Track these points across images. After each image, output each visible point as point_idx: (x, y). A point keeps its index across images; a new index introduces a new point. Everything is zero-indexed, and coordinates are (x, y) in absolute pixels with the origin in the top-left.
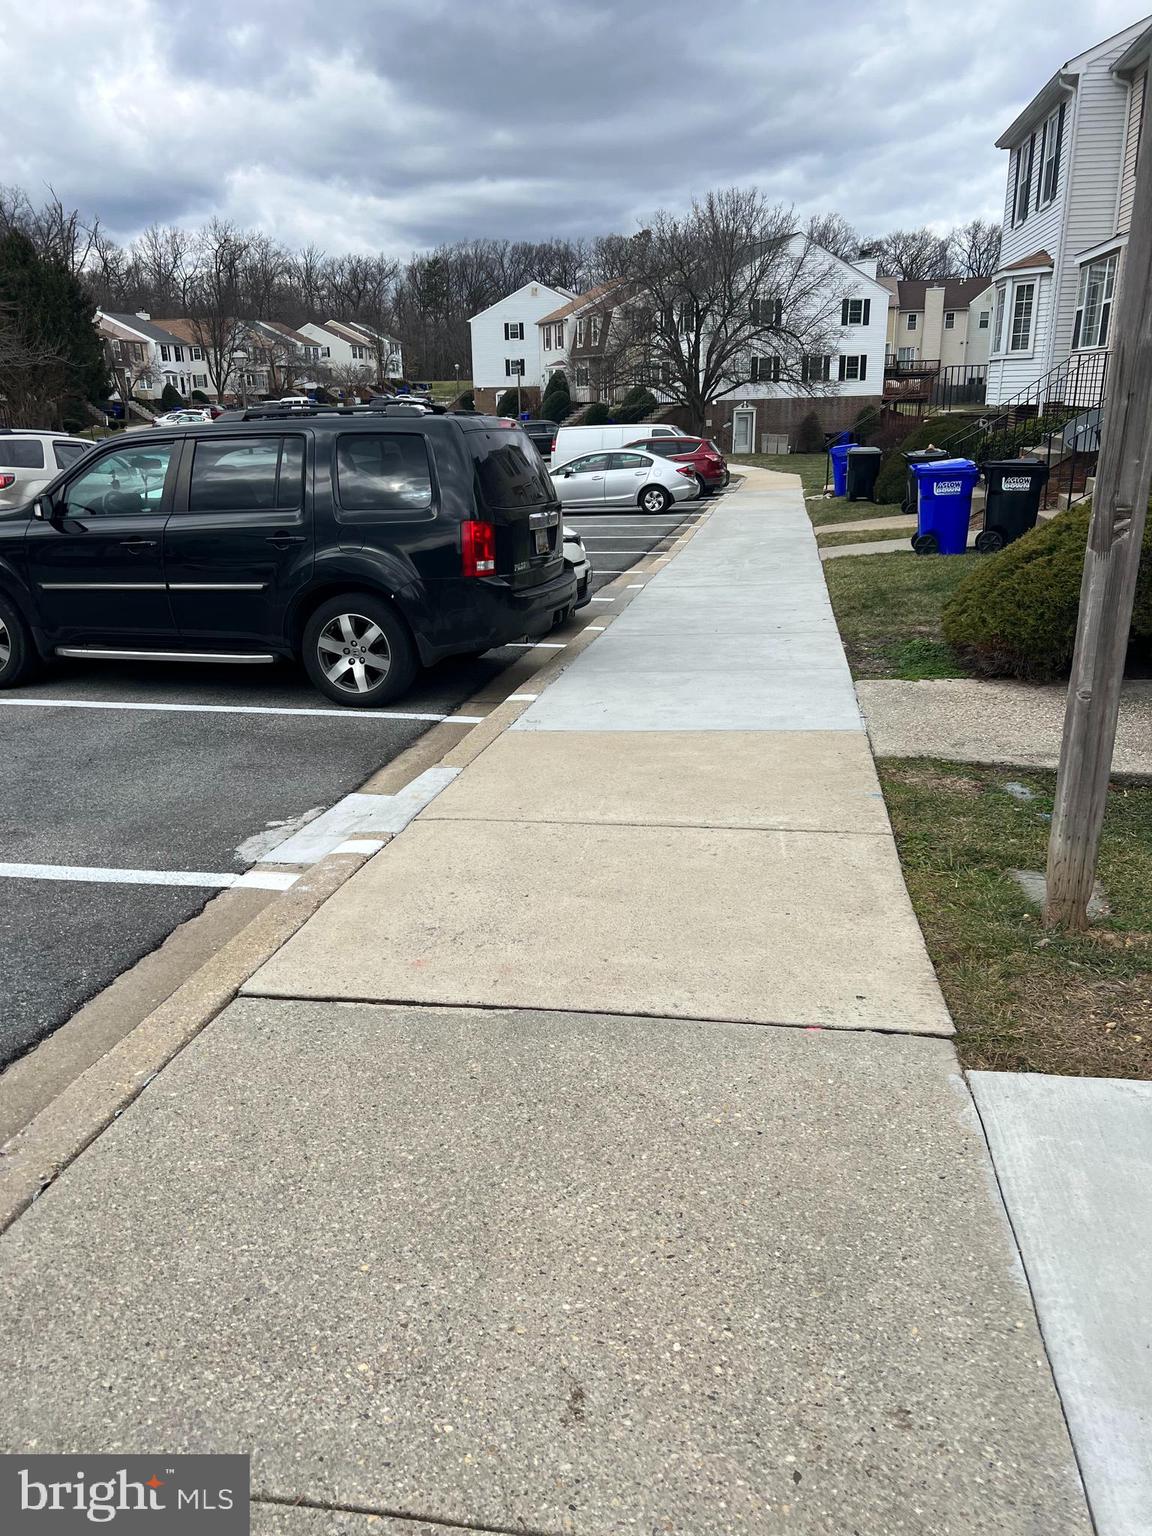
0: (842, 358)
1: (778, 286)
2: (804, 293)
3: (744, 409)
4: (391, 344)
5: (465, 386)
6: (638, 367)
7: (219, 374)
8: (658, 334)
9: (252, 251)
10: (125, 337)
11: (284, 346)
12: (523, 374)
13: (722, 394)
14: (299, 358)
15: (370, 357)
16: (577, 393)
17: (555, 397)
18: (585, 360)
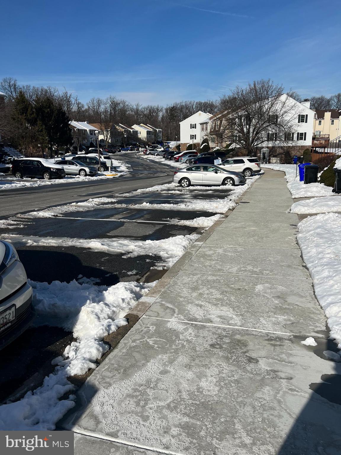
0: (298, 133)
1: (277, 110)
2: (286, 112)
3: (265, 149)
4: (159, 131)
5: (179, 143)
6: (230, 136)
7: (107, 139)
8: (237, 126)
9: (121, 105)
10: (80, 128)
11: (127, 131)
12: (195, 139)
13: (257, 145)
14: (131, 135)
15: (153, 135)
16: (211, 145)
17: (204, 146)
18: (214, 134)
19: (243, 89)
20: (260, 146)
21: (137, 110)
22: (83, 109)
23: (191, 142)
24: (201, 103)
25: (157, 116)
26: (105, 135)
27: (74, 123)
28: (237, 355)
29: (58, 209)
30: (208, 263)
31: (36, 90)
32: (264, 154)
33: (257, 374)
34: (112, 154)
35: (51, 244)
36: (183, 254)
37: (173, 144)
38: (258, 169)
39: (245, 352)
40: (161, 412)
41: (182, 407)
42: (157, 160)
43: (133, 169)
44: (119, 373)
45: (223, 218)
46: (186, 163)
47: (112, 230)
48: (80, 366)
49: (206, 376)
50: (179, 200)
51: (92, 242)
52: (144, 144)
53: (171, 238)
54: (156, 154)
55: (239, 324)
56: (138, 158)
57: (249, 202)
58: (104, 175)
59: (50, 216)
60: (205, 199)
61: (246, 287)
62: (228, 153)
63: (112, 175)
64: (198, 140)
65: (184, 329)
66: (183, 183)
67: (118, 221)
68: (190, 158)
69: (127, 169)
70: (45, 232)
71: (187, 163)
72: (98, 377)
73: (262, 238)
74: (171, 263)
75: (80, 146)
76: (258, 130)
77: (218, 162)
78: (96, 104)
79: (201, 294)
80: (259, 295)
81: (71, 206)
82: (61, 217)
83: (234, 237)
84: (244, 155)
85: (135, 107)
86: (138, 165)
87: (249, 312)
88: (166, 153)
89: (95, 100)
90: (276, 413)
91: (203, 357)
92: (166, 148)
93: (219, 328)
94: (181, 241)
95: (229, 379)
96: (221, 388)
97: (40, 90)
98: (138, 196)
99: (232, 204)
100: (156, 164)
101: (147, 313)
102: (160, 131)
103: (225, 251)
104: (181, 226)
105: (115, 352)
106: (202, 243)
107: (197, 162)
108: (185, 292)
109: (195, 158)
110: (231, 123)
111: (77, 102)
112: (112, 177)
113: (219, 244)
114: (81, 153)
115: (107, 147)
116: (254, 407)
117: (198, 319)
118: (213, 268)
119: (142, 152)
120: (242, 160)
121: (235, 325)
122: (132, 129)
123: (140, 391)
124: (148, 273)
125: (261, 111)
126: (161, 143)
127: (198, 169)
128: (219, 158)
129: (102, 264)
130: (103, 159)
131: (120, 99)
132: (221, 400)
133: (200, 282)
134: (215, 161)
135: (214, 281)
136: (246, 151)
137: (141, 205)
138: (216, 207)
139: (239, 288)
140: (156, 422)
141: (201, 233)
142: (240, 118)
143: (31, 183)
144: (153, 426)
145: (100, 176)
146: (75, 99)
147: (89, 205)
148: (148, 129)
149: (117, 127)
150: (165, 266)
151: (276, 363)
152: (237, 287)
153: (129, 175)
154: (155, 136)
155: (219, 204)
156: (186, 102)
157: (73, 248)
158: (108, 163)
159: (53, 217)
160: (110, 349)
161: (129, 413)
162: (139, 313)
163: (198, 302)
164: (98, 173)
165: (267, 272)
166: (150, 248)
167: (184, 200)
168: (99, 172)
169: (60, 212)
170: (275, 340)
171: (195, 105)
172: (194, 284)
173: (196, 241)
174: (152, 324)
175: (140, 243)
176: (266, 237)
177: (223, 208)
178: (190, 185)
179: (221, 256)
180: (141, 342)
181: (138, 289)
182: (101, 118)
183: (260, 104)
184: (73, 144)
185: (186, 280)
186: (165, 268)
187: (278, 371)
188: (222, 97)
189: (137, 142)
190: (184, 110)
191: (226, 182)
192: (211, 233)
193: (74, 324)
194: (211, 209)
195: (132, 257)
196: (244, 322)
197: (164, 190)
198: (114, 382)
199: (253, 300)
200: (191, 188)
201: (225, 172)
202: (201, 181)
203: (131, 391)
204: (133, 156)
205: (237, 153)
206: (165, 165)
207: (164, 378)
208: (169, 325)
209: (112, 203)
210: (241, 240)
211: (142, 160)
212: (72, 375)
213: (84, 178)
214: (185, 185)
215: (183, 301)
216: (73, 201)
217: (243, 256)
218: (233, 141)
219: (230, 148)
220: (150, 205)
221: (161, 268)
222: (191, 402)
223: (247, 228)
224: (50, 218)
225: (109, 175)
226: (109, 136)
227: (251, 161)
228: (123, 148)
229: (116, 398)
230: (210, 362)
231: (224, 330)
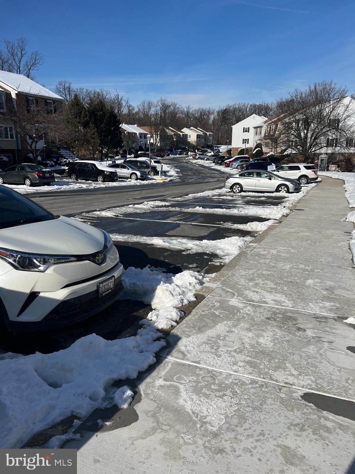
1: (339, 114)
2: (348, 116)
3: (323, 156)
4: (209, 134)
5: (230, 147)
6: (286, 141)
7: (156, 143)
8: (293, 130)
9: (171, 107)
10: (130, 131)
11: (176, 135)
12: (248, 143)
13: (315, 151)
14: (181, 138)
15: (203, 138)
16: (265, 149)
17: (257, 150)
18: (268, 139)
19: (302, 92)
20: (318, 152)
21: (188, 112)
22: (134, 112)
23: (243, 146)
24: (256, 105)
25: (208, 119)
26: (154, 139)
27: (124, 126)
28: (288, 325)
29: (117, 210)
30: (262, 261)
31: (88, 93)
32: (322, 160)
33: (304, 338)
34: (160, 158)
35: (119, 239)
36: (238, 253)
37: (223, 149)
38: (315, 177)
39: (295, 324)
40: (230, 354)
41: (246, 352)
42: (207, 165)
43: (182, 174)
44: (195, 330)
45: (277, 223)
46: (237, 168)
47: (170, 231)
48: (165, 322)
49: (263, 336)
50: (232, 205)
51: (155, 239)
52: (193, 148)
53: (226, 238)
54: (206, 158)
55: (291, 306)
56: (187, 163)
57: (304, 210)
58: (154, 179)
59: (112, 216)
60: (258, 205)
61: (298, 281)
62: (283, 159)
63: (162, 180)
64: (251, 144)
65: (244, 307)
66: (235, 189)
67: (174, 223)
68: (242, 163)
69: (176, 173)
70: (110, 229)
71: (239, 168)
72: (180, 331)
73: (315, 243)
74: (227, 260)
75: (130, 149)
76: (316, 136)
77: (271, 168)
78: (146, 106)
79: (257, 284)
80: (310, 287)
81: (129, 208)
82: (121, 217)
83: (288, 241)
84: (300, 162)
85: (186, 109)
86: (187, 170)
87: (299, 298)
88: (216, 158)
89: (146, 102)
90: (318, 360)
91: (260, 325)
92: (217, 152)
93: (273, 308)
94: (236, 241)
95: (282, 339)
96: (275, 344)
97: (93, 93)
98: (190, 201)
99: (286, 211)
100: (206, 169)
101: (211, 294)
102: (211, 135)
103: (279, 252)
104: (234, 229)
105: (189, 317)
106: (256, 244)
107: (249, 168)
108: (243, 281)
109: (247, 164)
110: (288, 127)
111: (128, 105)
112: (161, 181)
113: (273, 246)
114: (130, 156)
115: (156, 151)
116: (301, 356)
117: (255, 301)
118: (267, 265)
119: (191, 156)
120: (298, 167)
121: (288, 306)
122: (182, 132)
123: (212, 341)
124: (207, 267)
125: (321, 114)
126: (211, 147)
127: (250, 174)
128: (273, 164)
129: (165, 257)
130: (153, 164)
131: (171, 102)
132: (275, 350)
133: (255, 275)
134: (269, 167)
135: (268, 275)
136: (302, 157)
137: (194, 209)
138: (270, 213)
139: (292, 281)
140: (226, 358)
141: (255, 237)
142: (297, 122)
143: (87, 185)
144: (225, 360)
145: (150, 180)
146: (126, 101)
147: (145, 207)
148: (198, 132)
149: (167, 131)
150: (222, 262)
151: (321, 333)
152: (289, 280)
153: (178, 180)
154: (205, 140)
155: (272, 210)
156: (239, 104)
157: (138, 243)
158: (159, 167)
159: (115, 217)
160: (185, 315)
161: (207, 352)
162: (204, 293)
163: (255, 289)
164: (148, 178)
165: (318, 270)
166: (207, 247)
167: (237, 205)
168: (149, 176)
169: (120, 212)
170: (321, 318)
171: (249, 107)
172: (250, 276)
173: (250, 242)
174: (217, 302)
175: (197, 242)
176: (319, 242)
177: (277, 214)
178: (242, 191)
179: (274, 256)
180: (209, 312)
181: (201, 277)
182: (151, 121)
183: (320, 107)
184: (123, 147)
185: (243, 273)
186: (222, 264)
187: (322, 338)
188: (279, 100)
189: (186, 146)
190: (237, 113)
191: (280, 189)
192: (265, 236)
193: (152, 298)
194: (264, 215)
195: (191, 253)
196: (294, 305)
197: (215, 195)
198: (192, 334)
199: (303, 290)
200: (243, 194)
201: (280, 179)
202: (254, 187)
203: (206, 341)
204: (181, 161)
205: (292, 159)
206: (214, 170)
207: (231, 335)
208: (231, 303)
209: (165, 206)
210: (294, 244)
211: (191, 164)
212: (160, 328)
213: (136, 181)
214: (236, 191)
215: (241, 288)
216: (131, 203)
217: (295, 257)
218: (289, 146)
219: (285, 153)
220: (203, 209)
221: (218, 264)
222: (252, 350)
223: (301, 233)
224: (111, 217)
225: (159, 179)
226: (158, 140)
227: (307, 168)
228: (171, 151)
229: (196, 343)
230: (266, 328)
231: (278, 309)
